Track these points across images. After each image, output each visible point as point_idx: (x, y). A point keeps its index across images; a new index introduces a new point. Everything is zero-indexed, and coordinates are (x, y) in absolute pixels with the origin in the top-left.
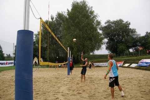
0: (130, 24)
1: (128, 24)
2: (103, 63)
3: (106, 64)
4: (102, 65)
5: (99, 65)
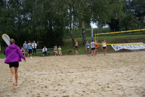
3: (135, 46)
4: (129, 48)
5: (123, 47)
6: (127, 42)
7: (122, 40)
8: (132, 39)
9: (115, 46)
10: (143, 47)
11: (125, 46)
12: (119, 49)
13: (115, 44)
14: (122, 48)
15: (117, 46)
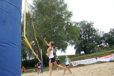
0: (93, 23)
1: (92, 23)
2: (85, 60)
3: (89, 61)
4: (84, 63)
5: (80, 63)
6: (84, 59)
7: (80, 58)
8: (88, 57)
9: (74, 63)
10: (95, 62)
11: (82, 62)
12: (76, 65)
13: (74, 62)
14: (78, 64)
15: (75, 63)
